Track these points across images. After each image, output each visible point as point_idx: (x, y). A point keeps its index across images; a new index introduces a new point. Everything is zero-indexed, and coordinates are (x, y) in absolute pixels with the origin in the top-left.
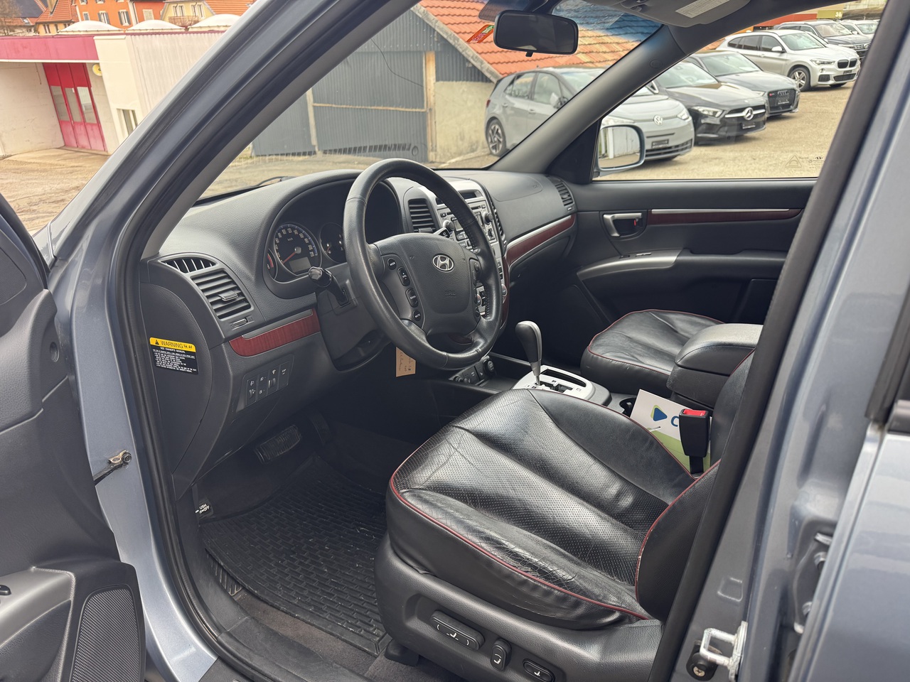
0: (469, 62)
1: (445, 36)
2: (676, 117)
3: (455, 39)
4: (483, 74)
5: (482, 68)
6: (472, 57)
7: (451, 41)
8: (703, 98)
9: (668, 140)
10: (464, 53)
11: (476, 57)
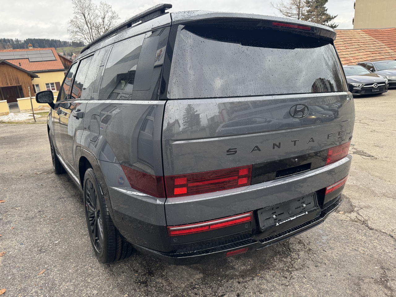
8: (354, 79)
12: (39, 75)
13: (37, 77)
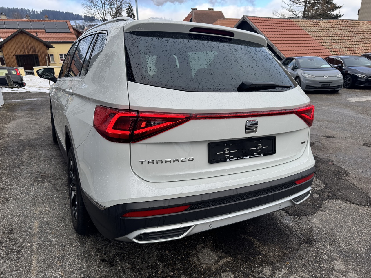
0: (277, 53)
1: (270, 45)
2: (335, 76)
3: (273, 46)
4: (281, 58)
5: (280, 56)
6: (278, 52)
7: (271, 46)
8: (359, 71)
9: (329, 84)
10: (275, 51)
11: (279, 52)
12: (54, 45)
13: (52, 47)
